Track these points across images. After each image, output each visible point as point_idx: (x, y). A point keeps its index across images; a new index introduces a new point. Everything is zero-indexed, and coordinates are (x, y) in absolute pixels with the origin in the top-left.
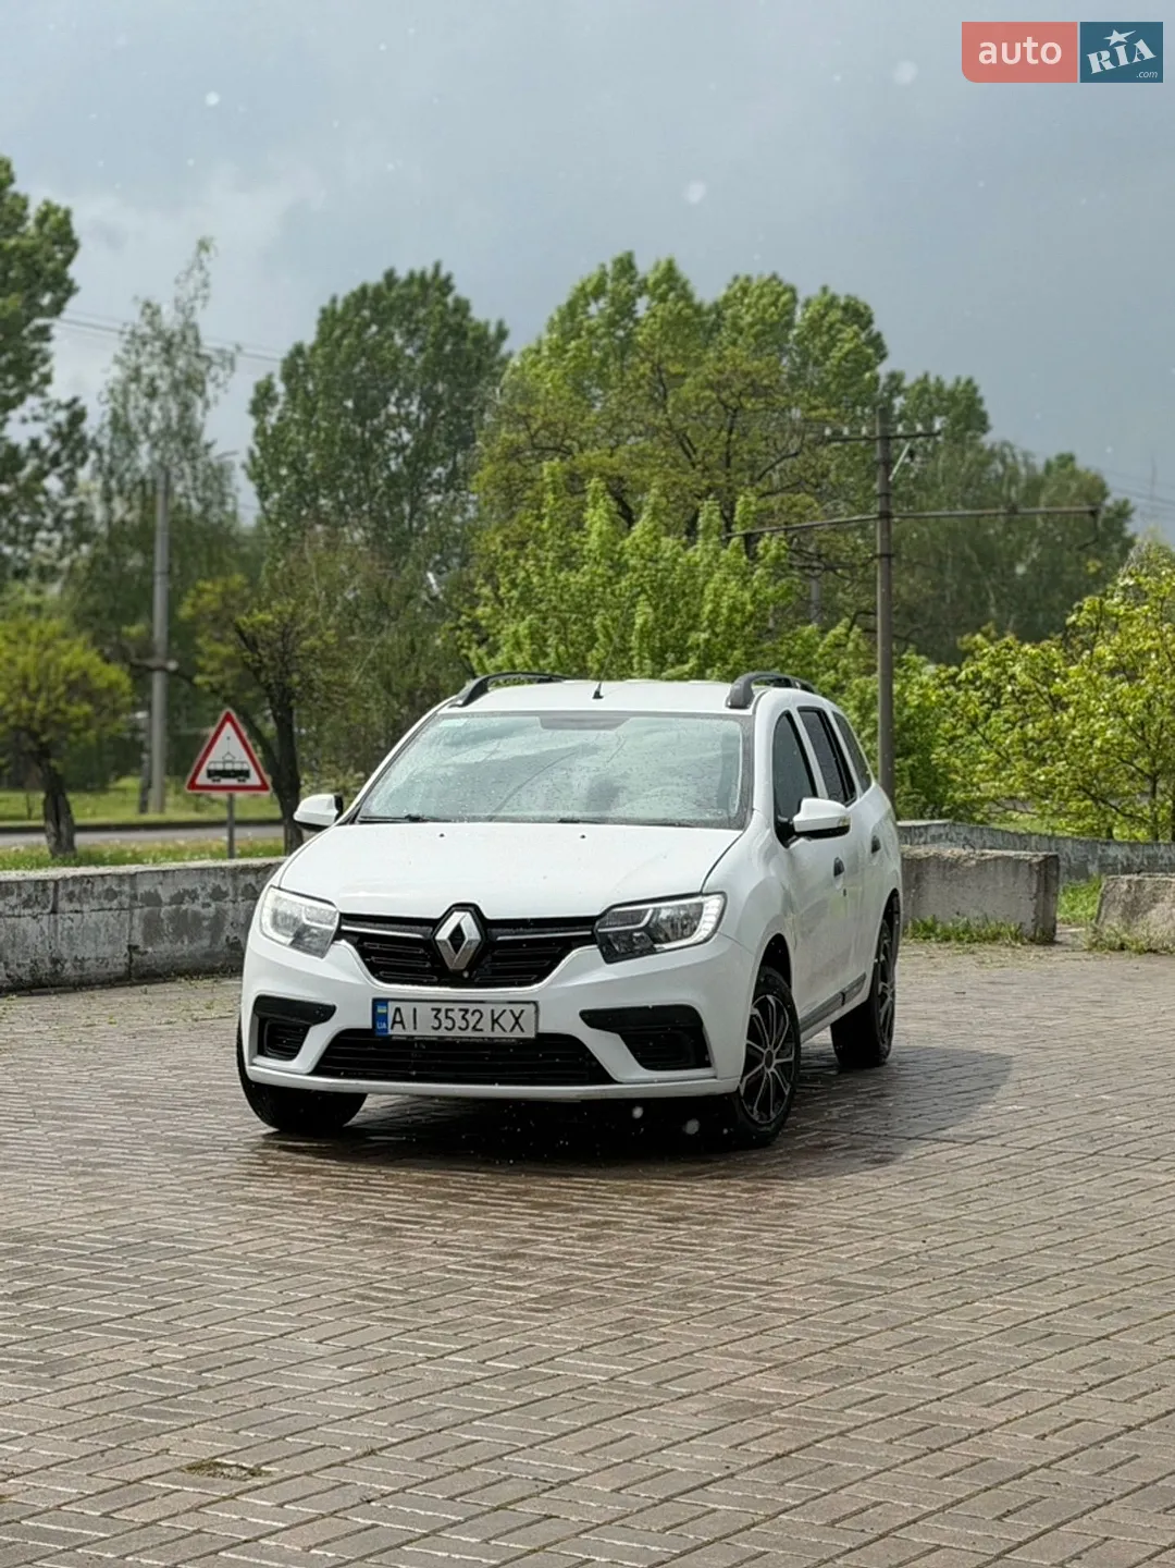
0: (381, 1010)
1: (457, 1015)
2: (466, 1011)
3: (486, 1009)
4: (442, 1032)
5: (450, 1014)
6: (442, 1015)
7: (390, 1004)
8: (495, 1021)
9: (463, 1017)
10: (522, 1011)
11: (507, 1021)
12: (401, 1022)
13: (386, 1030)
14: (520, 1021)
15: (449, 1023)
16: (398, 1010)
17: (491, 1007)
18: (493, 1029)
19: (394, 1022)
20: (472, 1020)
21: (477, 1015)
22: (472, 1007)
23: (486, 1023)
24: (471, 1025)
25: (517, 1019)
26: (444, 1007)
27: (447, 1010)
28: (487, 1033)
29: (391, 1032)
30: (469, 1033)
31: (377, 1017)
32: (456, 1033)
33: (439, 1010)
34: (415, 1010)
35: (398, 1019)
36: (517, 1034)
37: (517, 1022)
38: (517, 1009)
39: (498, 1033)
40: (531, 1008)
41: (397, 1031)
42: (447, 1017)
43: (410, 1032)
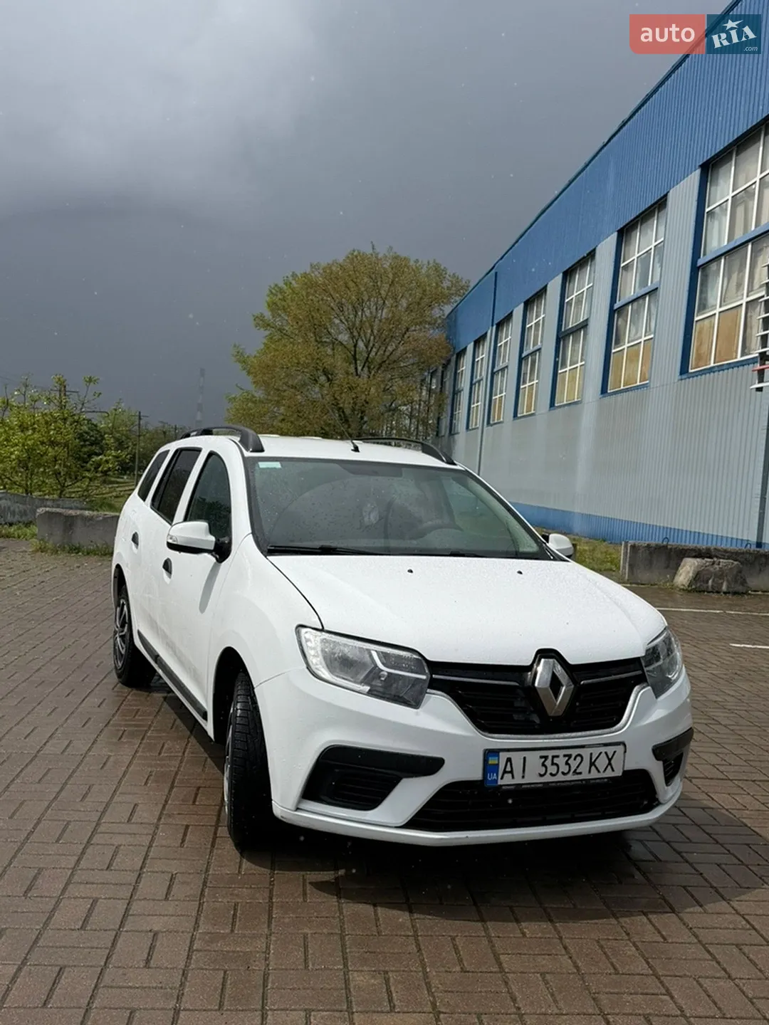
0: (492, 761)
1: (561, 761)
2: (569, 756)
3: (585, 753)
4: (548, 779)
5: (556, 761)
6: (548, 763)
7: (501, 754)
8: (592, 764)
9: (567, 763)
10: (615, 752)
11: (601, 763)
12: (511, 772)
13: (496, 781)
14: (612, 762)
15: (553, 769)
16: (509, 760)
17: (590, 750)
18: (590, 772)
19: (505, 772)
20: (574, 764)
21: (579, 759)
22: (574, 752)
23: (584, 767)
24: (572, 770)
25: (610, 760)
26: (550, 753)
27: (553, 757)
28: (585, 776)
29: (500, 782)
30: (570, 777)
31: (488, 768)
32: (560, 778)
33: (546, 758)
34: (525, 758)
35: (508, 769)
36: (609, 774)
37: (610, 764)
38: (610, 750)
39: (594, 774)
40: (621, 747)
41: (507, 780)
42: (553, 764)
43: (518, 780)
